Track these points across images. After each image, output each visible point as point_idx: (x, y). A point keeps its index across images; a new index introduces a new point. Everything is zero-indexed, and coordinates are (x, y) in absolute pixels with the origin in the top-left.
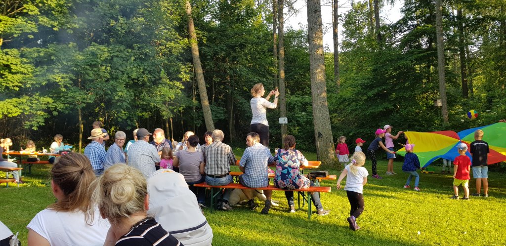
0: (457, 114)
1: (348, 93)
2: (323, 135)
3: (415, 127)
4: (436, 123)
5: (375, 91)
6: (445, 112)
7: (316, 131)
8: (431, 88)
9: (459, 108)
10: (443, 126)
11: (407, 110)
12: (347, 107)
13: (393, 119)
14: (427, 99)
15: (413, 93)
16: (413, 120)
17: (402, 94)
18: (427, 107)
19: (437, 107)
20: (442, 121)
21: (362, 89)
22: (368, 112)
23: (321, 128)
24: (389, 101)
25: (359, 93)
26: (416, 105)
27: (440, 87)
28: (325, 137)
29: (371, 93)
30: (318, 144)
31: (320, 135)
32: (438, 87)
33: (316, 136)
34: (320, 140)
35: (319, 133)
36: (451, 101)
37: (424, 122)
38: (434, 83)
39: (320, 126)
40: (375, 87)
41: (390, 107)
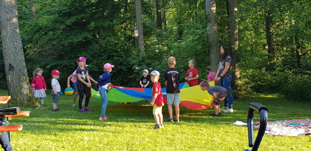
0: (152, 44)
2: (15, 67)
4: (133, 54)
5: (73, 19)
6: (141, 42)
7: (7, 63)
8: (129, 18)
9: (154, 39)
10: (140, 56)
11: (106, 41)
12: (44, 37)
13: (92, 50)
14: (125, 29)
15: (112, 23)
16: (112, 50)
17: (100, 24)
18: (125, 38)
19: (134, 38)
20: (139, 51)
21: (60, 16)
22: (66, 42)
23: (12, 59)
24: (89, 31)
25: (56, 22)
26: (115, 35)
28: (17, 69)
30: (9, 78)
31: (11, 67)
32: (135, 17)
33: (7, 68)
34: (11, 73)
38: (131, 13)
41: (90, 36)
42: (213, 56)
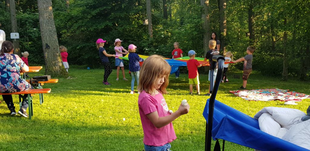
0: (159, 31)
1: (75, 12)
2: (50, 46)
3: (129, 41)
4: (144, 38)
5: (97, 11)
6: (151, 29)
7: (44, 43)
8: (141, 10)
9: (161, 27)
10: (149, 40)
11: (123, 28)
12: (75, 24)
14: (138, 19)
15: (128, 14)
16: (127, 35)
17: (118, 14)
18: (138, 26)
19: (145, 26)
20: (149, 36)
21: (87, 8)
22: (92, 29)
23: (48, 40)
24: (109, 20)
25: (84, 12)
26: (130, 24)
27: (147, 9)
28: (52, 48)
29: (94, 13)
30: (46, 54)
31: (47, 46)
32: (145, 9)
33: (44, 48)
34: (48, 51)
35: (47, 44)
36: (155, 21)
37: (135, 37)
38: (143, 6)
39: (48, 38)
40: (98, 8)
41: (110, 24)
42: (206, 40)
